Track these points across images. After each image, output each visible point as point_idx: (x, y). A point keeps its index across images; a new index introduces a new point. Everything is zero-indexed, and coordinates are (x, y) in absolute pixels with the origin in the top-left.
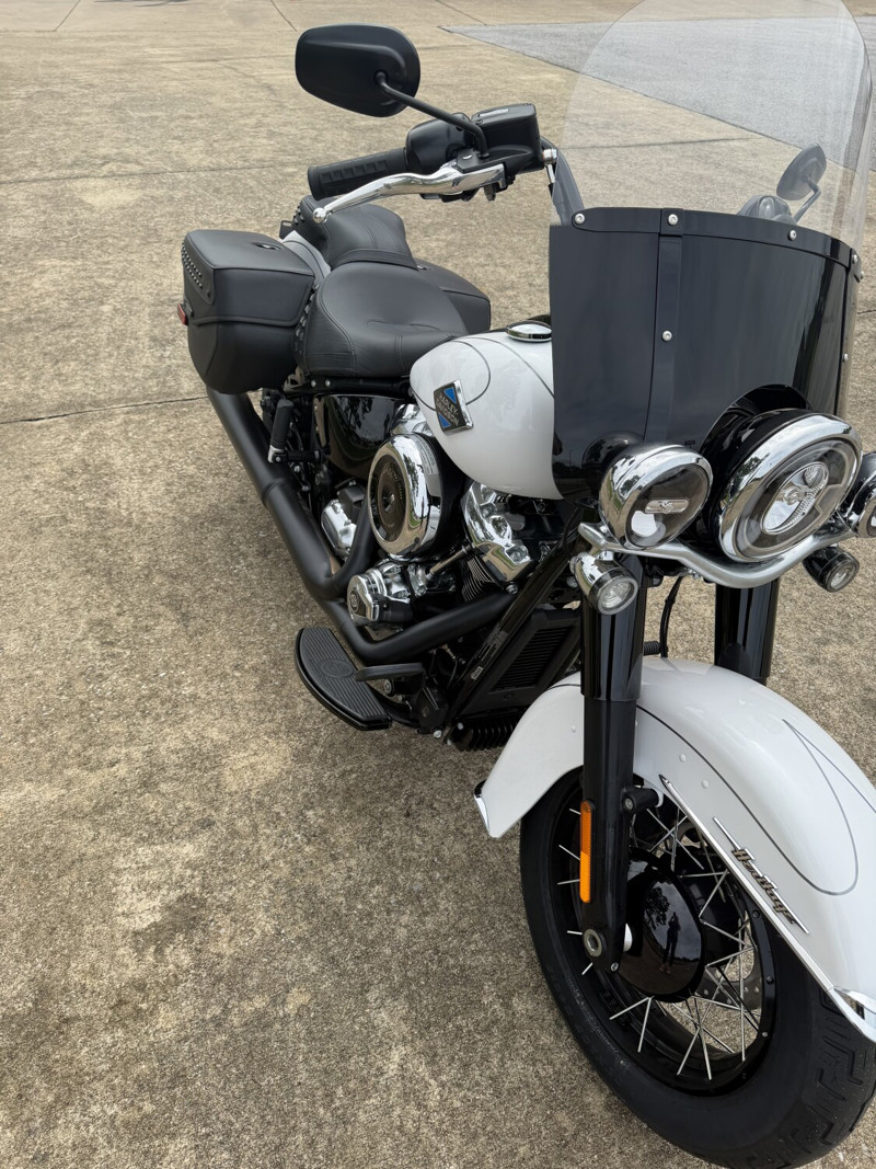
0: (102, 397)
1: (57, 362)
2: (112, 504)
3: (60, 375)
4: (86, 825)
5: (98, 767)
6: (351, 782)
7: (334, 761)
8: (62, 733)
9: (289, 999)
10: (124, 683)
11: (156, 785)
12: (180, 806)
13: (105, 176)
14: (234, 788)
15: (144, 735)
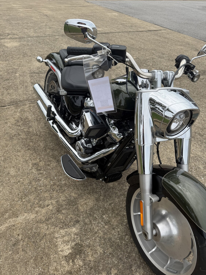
0: (21, 99)
1: (7, 90)
2: (31, 130)
3: (9, 93)
4: (44, 225)
5: (44, 207)
6: (113, 206)
7: (107, 200)
8: (32, 197)
9: (112, 272)
10: (46, 181)
11: (61, 211)
12: (69, 217)
13: (9, 39)
14: (82, 210)
15: (55, 196)
